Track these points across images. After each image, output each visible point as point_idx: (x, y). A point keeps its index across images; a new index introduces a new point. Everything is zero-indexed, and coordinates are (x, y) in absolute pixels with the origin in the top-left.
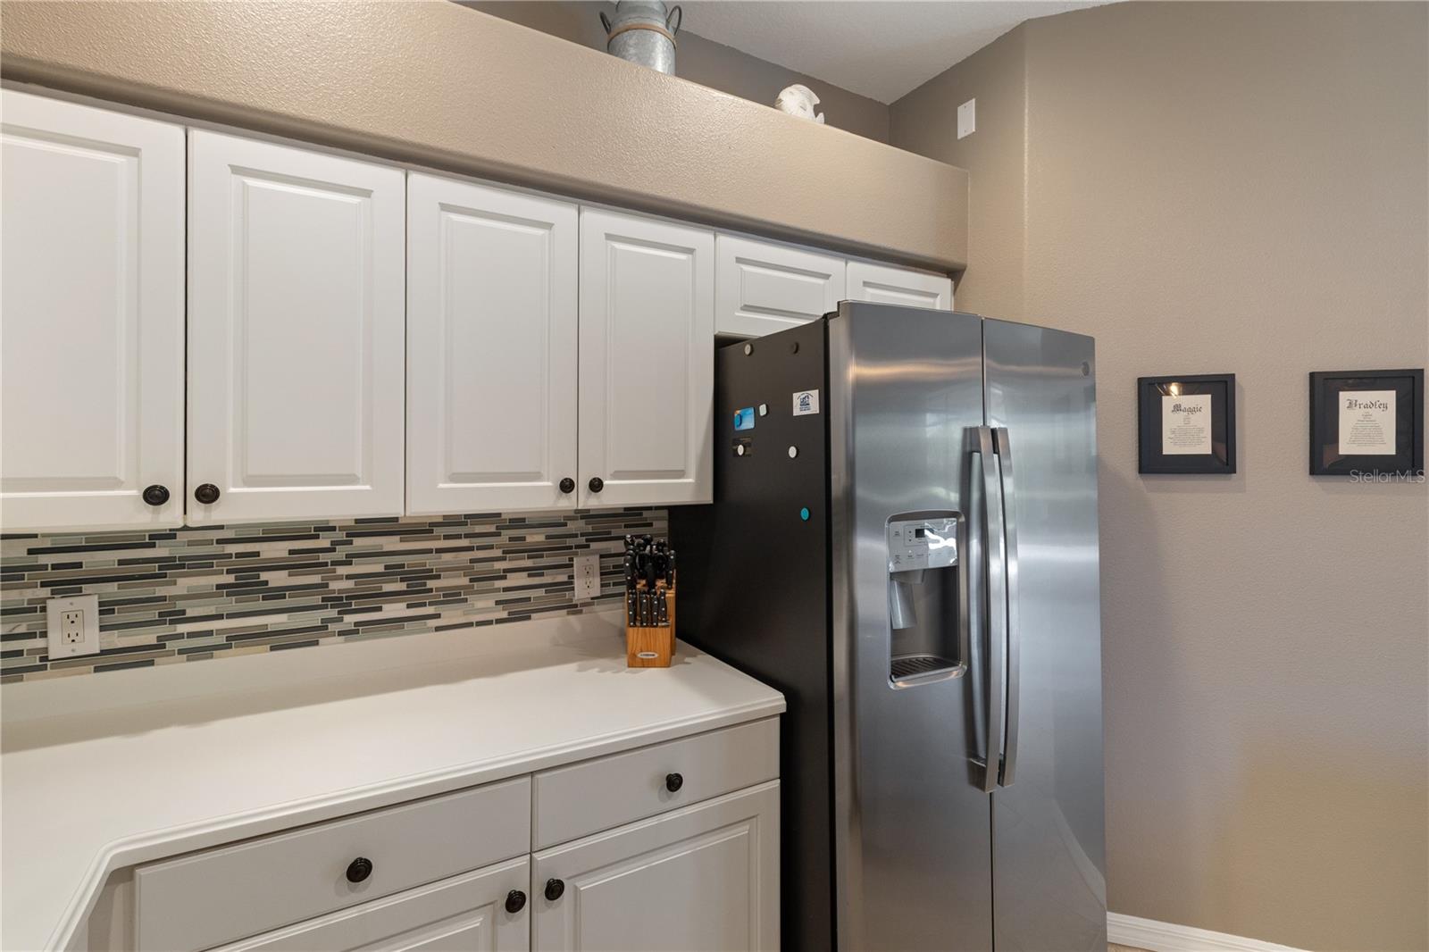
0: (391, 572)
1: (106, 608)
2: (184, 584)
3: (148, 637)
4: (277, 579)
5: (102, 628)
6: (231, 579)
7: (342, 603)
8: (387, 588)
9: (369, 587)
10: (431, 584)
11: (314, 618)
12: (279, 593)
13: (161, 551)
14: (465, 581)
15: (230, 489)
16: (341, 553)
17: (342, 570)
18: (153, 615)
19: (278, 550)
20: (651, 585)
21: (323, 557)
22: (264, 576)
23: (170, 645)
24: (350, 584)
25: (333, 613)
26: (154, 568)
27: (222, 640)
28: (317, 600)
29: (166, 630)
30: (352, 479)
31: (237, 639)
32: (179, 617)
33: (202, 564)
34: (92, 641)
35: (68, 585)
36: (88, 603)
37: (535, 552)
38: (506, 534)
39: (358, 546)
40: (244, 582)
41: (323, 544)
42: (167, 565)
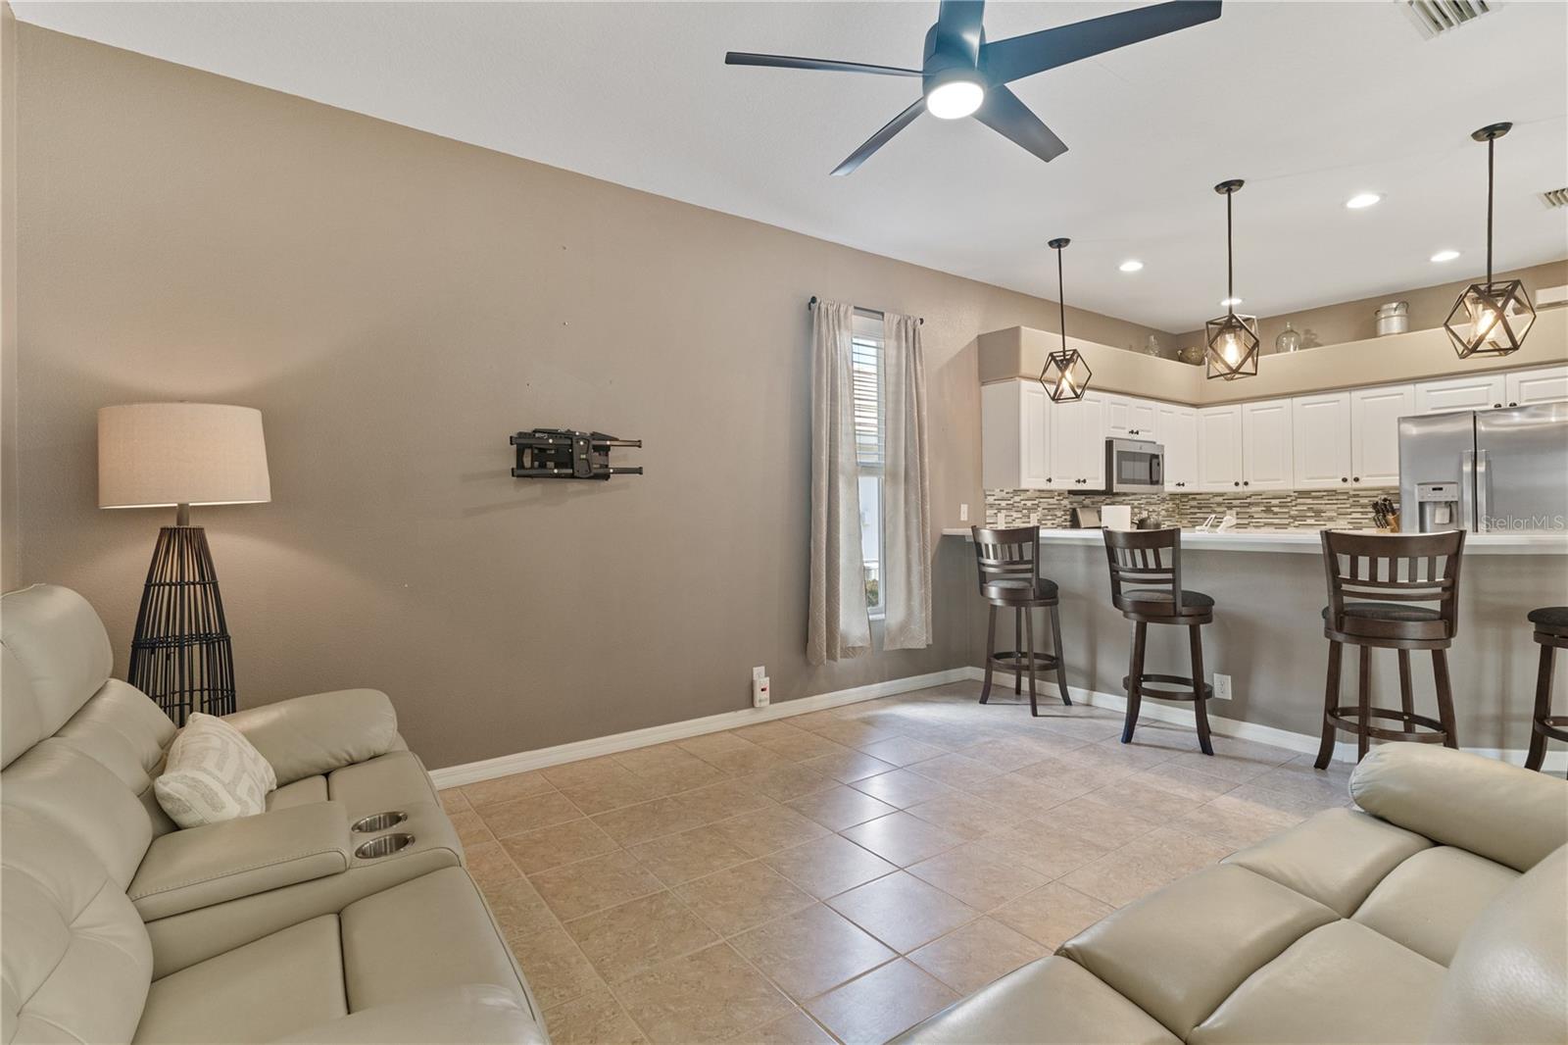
0: (1310, 509)
1: (1237, 514)
2: (1254, 509)
3: (1246, 522)
4: (1276, 509)
6: (1264, 509)
7: (1294, 518)
8: (1309, 514)
9: (1302, 514)
10: (1323, 514)
11: (1286, 521)
12: (1276, 513)
13: (1248, 501)
14: (1335, 514)
15: (1252, 483)
16: (1294, 503)
19: (1274, 502)
20: (1384, 516)
21: (1289, 504)
22: (1272, 509)
24: (1296, 513)
25: (1291, 520)
28: (1287, 516)
29: (1250, 520)
30: (1278, 480)
31: (1266, 524)
32: (1252, 517)
33: (1257, 504)
35: (1230, 507)
36: (1234, 511)
37: (1363, 506)
38: (1351, 500)
39: (1299, 501)
40: (1268, 510)
41: (1289, 500)
42: (1250, 504)
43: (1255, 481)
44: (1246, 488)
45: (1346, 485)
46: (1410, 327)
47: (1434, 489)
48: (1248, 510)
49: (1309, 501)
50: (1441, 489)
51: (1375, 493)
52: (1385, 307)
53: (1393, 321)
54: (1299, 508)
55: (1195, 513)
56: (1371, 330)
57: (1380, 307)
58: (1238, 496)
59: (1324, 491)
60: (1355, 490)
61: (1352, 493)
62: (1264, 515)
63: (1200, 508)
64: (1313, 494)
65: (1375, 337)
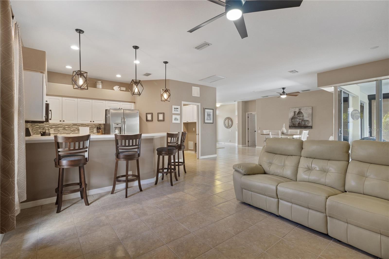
0: (76, 129)
1: (54, 130)
2: (60, 129)
3: (57, 132)
5: (54, 131)
6: (63, 128)
7: (72, 131)
8: (76, 130)
11: (70, 132)
12: (67, 130)
13: (58, 126)
15: (65, 121)
16: (72, 127)
17: (72, 128)
18: (57, 131)
19: (67, 126)
21: (70, 127)
22: (66, 128)
23: (59, 133)
24: (73, 130)
25: (71, 132)
26: (57, 127)
27: (62, 133)
28: (70, 131)
29: (58, 132)
30: (73, 120)
31: (64, 133)
32: (59, 131)
33: (61, 127)
34: (53, 132)
35: (52, 128)
36: (53, 129)
39: (74, 126)
40: (64, 129)
41: (70, 126)
42: (58, 127)
43: (66, 120)
44: (63, 122)
45: (91, 123)
46: (103, 88)
47: (117, 125)
48: (58, 129)
49: (76, 126)
50: (118, 125)
51: (92, 125)
52: (98, 82)
53: (100, 86)
54: (73, 128)
55: (38, 130)
56: (95, 86)
57: (97, 81)
58: (54, 125)
59: (80, 124)
60: (88, 124)
61: (87, 125)
62: (63, 130)
63: (39, 128)
64: (77, 125)
65: (96, 88)
